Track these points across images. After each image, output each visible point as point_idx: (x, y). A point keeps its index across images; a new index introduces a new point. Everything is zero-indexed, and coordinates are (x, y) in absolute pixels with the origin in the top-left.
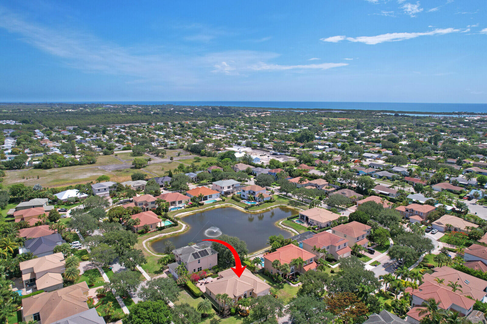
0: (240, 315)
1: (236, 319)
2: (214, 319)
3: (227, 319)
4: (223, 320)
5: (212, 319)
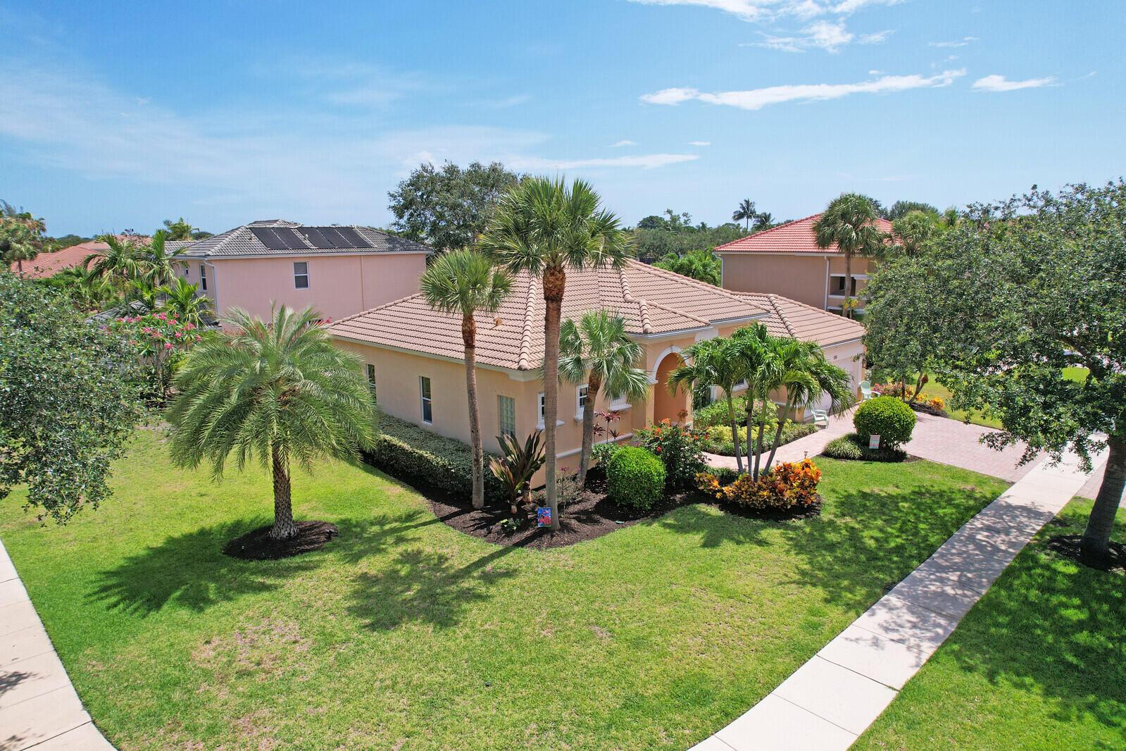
0: (724, 504)
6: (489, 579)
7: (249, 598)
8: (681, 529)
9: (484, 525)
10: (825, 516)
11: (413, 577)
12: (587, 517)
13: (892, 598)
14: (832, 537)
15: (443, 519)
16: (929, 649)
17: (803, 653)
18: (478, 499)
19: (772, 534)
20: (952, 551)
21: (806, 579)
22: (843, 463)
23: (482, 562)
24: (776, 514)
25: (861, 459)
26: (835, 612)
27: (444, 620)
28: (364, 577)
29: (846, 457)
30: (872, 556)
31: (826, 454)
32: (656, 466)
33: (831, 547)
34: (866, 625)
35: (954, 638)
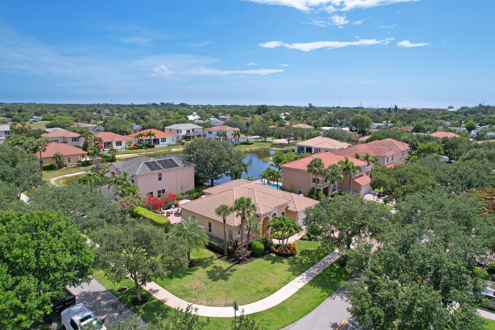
0: (276, 253)
1: (270, 262)
2: (215, 267)
3: (249, 264)
4: (239, 267)
5: (209, 269)
6: (232, 271)
7: (188, 276)
8: (267, 260)
9: (228, 259)
10: (297, 256)
11: (217, 271)
12: (248, 257)
13: (304, 274)
14: (297, 261)
15: (219, 258)
16: (307, 282)
17: (285, 283)
18: (226, 254)
19: (285, 260)
20: (318, 264)
21: (290, 270)
22: (304, 241)
23: (229, 268)
24: (286, 256)
25: (309, 240)
26: (292, 276)
27: (226, 279)
28: (207, 271)
29: (305, 240)
30: (303, 265)
31: (301, 239)
32: (262, 246)
33: (296, 263)
34: (298, 278)
35: (312, 281)
